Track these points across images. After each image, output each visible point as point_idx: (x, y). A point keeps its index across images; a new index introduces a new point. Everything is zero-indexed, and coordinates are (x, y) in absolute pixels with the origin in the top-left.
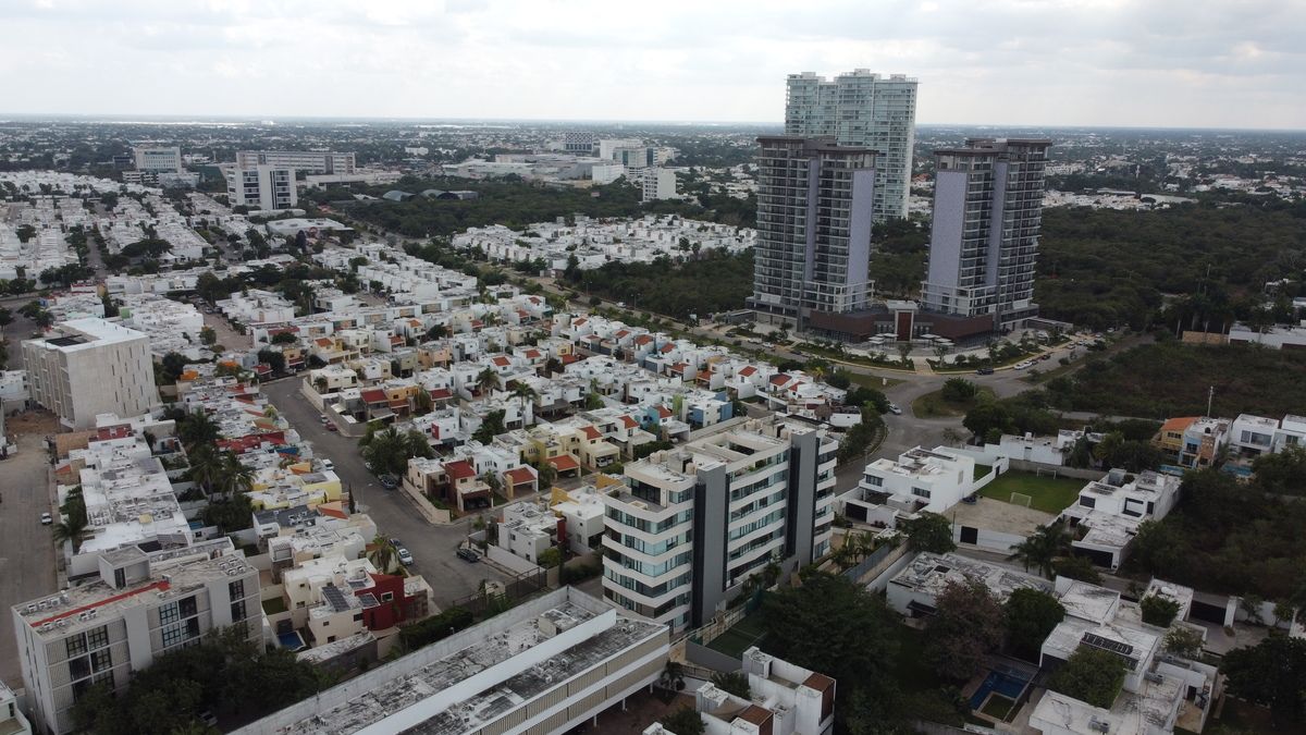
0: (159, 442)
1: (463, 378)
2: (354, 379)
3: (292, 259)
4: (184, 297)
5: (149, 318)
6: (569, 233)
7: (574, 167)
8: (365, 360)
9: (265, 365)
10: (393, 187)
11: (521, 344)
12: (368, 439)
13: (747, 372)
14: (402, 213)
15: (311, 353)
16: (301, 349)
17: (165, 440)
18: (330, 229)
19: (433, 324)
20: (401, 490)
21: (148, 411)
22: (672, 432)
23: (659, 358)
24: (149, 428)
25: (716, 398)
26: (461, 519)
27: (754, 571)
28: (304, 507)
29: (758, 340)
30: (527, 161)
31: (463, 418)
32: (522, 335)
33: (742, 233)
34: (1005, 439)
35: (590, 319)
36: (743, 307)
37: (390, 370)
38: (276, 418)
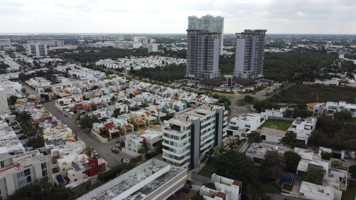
0: (10, 122)
1: (105, 100)
2: (71, 101)
3: (48, 69)
4: (15, 80)
5: (4, 86)
6: (129, 61)
7: (127, 44)
8: (74, 96)
9: (43, 98)
10: (76, 50)
11: (121, 90)
12: (79, 119)
13: (189, 95)
14: (79, 56)
15: (57, 94)
16: (54, 93)
17: (13, 121)
18: (58, 61)
19: (93, 85)
20: (91, 133)
21: (6, 113)
22: (171, 113)
23: (162, 93)
24: (7, 118)
25: (182, 103)
26: (111, 141)
27: (207, 151)
28: (61, 139)
29: (189, 87)
30: (113, 43)
31: (108, 111)
32: (121, 88)
33: (178, 60)
34: (266, 110)
35: (140, 83)
36: (183, 78)
37: (82, 99)
38: (48, 113)
